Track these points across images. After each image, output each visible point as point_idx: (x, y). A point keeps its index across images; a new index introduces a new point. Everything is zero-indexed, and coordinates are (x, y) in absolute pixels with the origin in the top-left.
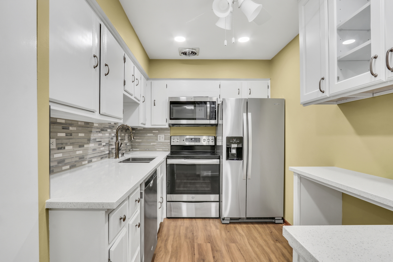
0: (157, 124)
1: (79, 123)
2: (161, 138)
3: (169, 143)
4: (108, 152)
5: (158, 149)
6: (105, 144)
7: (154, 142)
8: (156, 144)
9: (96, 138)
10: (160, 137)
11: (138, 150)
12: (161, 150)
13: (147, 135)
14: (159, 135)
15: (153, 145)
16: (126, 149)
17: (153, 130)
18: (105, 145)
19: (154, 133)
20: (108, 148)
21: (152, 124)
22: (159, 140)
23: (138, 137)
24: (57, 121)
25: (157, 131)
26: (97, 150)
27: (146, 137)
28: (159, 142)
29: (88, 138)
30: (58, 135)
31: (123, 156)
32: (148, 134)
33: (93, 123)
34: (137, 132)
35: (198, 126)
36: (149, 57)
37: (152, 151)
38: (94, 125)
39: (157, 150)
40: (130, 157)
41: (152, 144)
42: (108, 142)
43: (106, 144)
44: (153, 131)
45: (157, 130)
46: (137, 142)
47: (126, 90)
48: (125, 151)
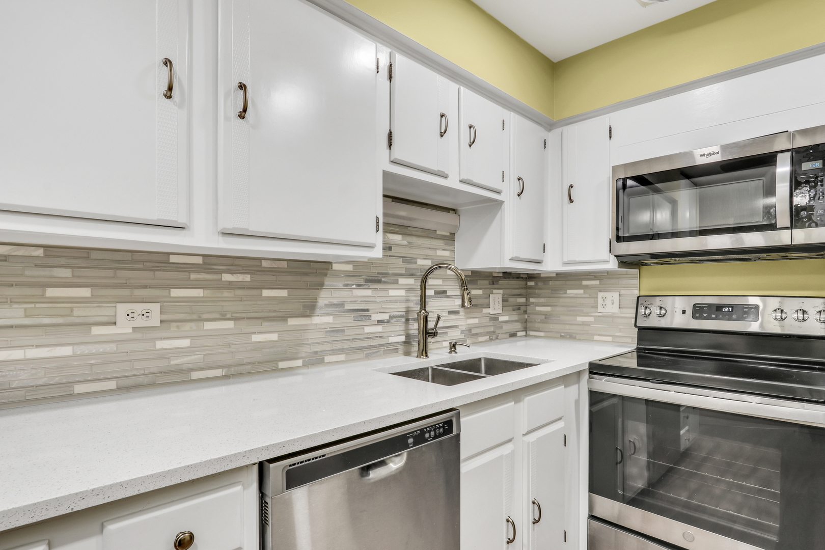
0: (578, 259)
1: (265, 264)
2: (608, 302)
3: (632, 318)
4: (403, 338)
5: (599, 335)
6: (388, 318)
7: (587, 315)
8: (592, 319)
9: (344, 302)
10: (604, 299)
11: (542, 334)
12: (610, 339)
13: (566, 293)
14: (600, 295)
15: (584, 324)
16: (494, 332)
17: (583, 277)
18: (388, 321)
19: (586, 287)
20: (402, 328)
21: (566, 260)
22: (600, 309)
23: (542, 300)
24: (169, 261)
25: (597, 282)
26: (347, 332)
27: (561, 300)
28: (601, 314)
29: (304, 302)
30: (172, 295)
31: (454, 352)
32: (569, 291)
33: (330, 263)
34: (540, 284)
35: (749, 259)
36: (548, 57)
37: (580, 340)
38: (334, 269)
39: (596, 338)
40: (482, 356)
41: (580, 319)
42: (404, 313)
43: (390, 317)
44: (585, 283)
45: (595, 277)
46: (540, 313)
47: (395, 159)
48: (488, 337)
